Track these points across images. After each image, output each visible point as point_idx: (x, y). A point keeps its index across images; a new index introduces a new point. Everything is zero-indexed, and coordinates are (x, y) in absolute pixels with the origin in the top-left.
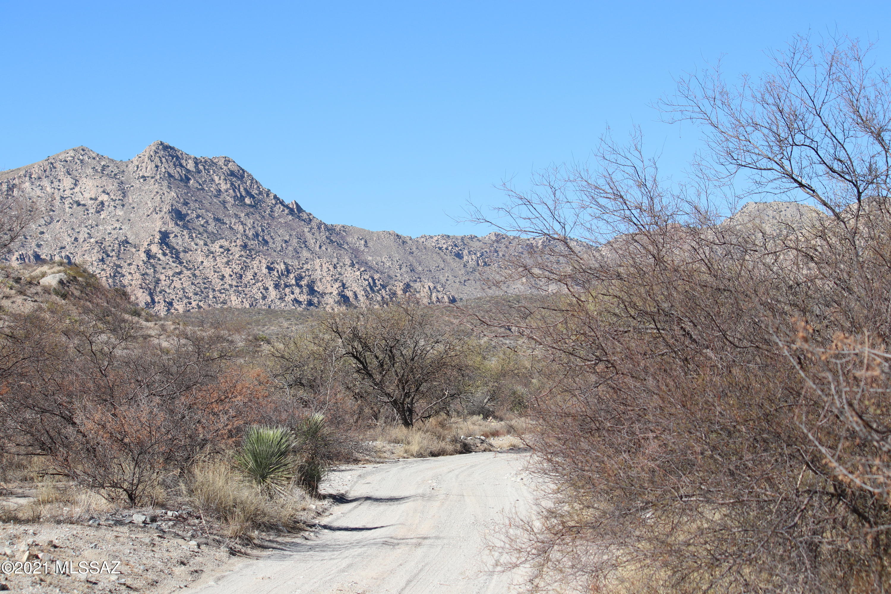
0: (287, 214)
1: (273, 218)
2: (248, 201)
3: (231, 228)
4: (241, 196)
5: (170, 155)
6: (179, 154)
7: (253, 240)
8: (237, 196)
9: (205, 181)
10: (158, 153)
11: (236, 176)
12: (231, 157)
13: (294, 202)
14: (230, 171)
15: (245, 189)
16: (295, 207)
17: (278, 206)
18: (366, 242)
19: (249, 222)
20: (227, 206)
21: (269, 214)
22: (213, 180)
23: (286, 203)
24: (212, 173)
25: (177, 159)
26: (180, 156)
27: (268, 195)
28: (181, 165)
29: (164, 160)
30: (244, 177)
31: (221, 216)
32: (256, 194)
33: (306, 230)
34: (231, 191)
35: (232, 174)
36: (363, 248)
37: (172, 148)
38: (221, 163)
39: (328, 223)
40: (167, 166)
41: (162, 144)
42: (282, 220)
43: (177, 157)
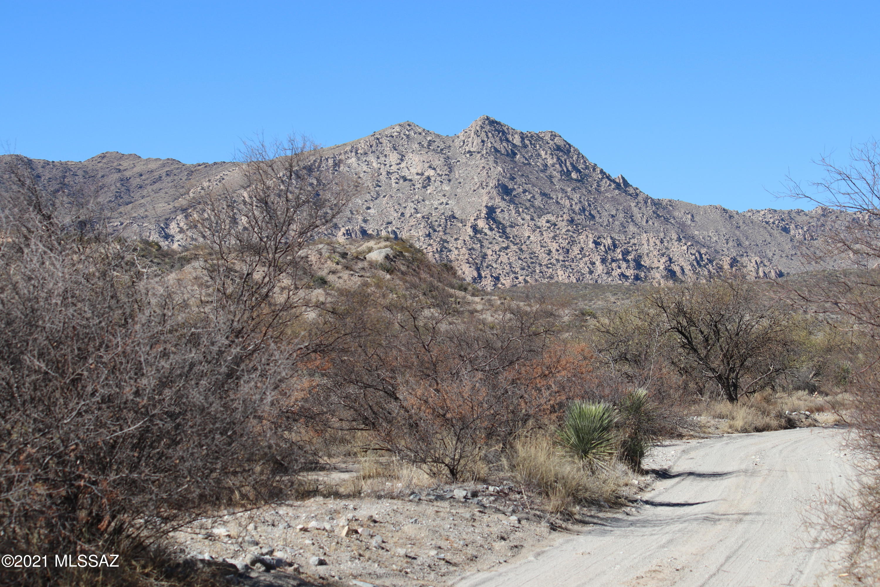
0: (614, 189)
1: (600, 192)
2: (574, 175)
3: (557, 203)
4: (568, 170)
5: (496, 130)
6: (505, 129)
7: (580, 214)
8: (563, 170)
9: (532, 156)
10: (484, 128)
11: (562, 151)
12: (558, 132)
13: (620, 177)
14: (556, 145)
15: (572, 164)
16: (621, 181)
17: (604, 181)
18: (692, 216)
19: (576, 197)
20: (553, 180)
21: (596, 189)
22: (539, 155)
23: (613, 177)
24: (538, 148)
25: (503, 134)
26: (506, 131)
27: (594, 170)
28: (507, 140)
29: (490, 135)
30: (570, 152)
31: (547, 191)
32: (583, 169)
33: (633, 205)
34: (557, 166)
35: (559, 148)
36: (689, 222)
37: (498, 123)
38: (547, 138)
39: (655, 197)
40: (493, 141)
41: (488, 118)
42: (609, 195)
43: (504, 132)
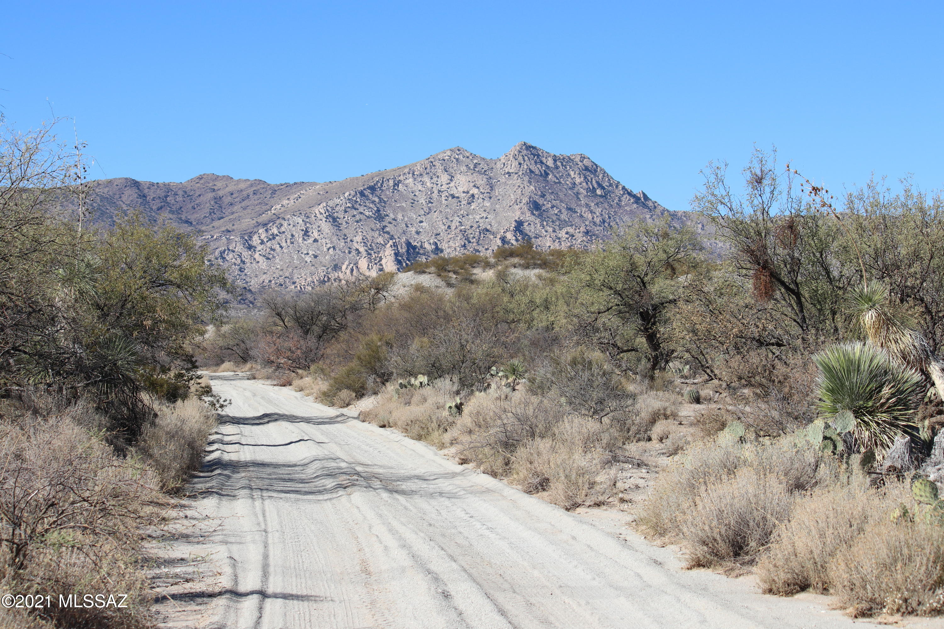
0: (633, 203)
1: (620, 206)
2: (599, 192)
3: (581, 216)
4: (593, 188)
5: (532, 154)
6: (540, 153)
7: (600, 226)
8: (589, 188)
9: (562, 175)
10: (521, 152)
11: (590, 171)
12: (587, 155)
13: (641, 192)
14: (585, 166)
15: (598, 183)
16: (642, 196)
17: (625, 197)
18: (703, 226)
19: (598, 211)
20: (580, 196)
21: (617, 203)
22: (569, 175)
23: (635, 192)
24: (568, 168)
25: (538, 157)
26: (541, 154)
27: (617, 187)
28: (542, 162)
29: (526, 158)
30: (597, 171)
31: (573, 206)
32: (607, 186)
33: (648, 216)
34: (584, 184)
35: (587, 169)
36: (700, 231)
37: (534, 148)
38: (578, 159)
39: (671, 209)
40: (529, 164)
41: (525, 144)
42: (628, 208)
43: (538, 156)
